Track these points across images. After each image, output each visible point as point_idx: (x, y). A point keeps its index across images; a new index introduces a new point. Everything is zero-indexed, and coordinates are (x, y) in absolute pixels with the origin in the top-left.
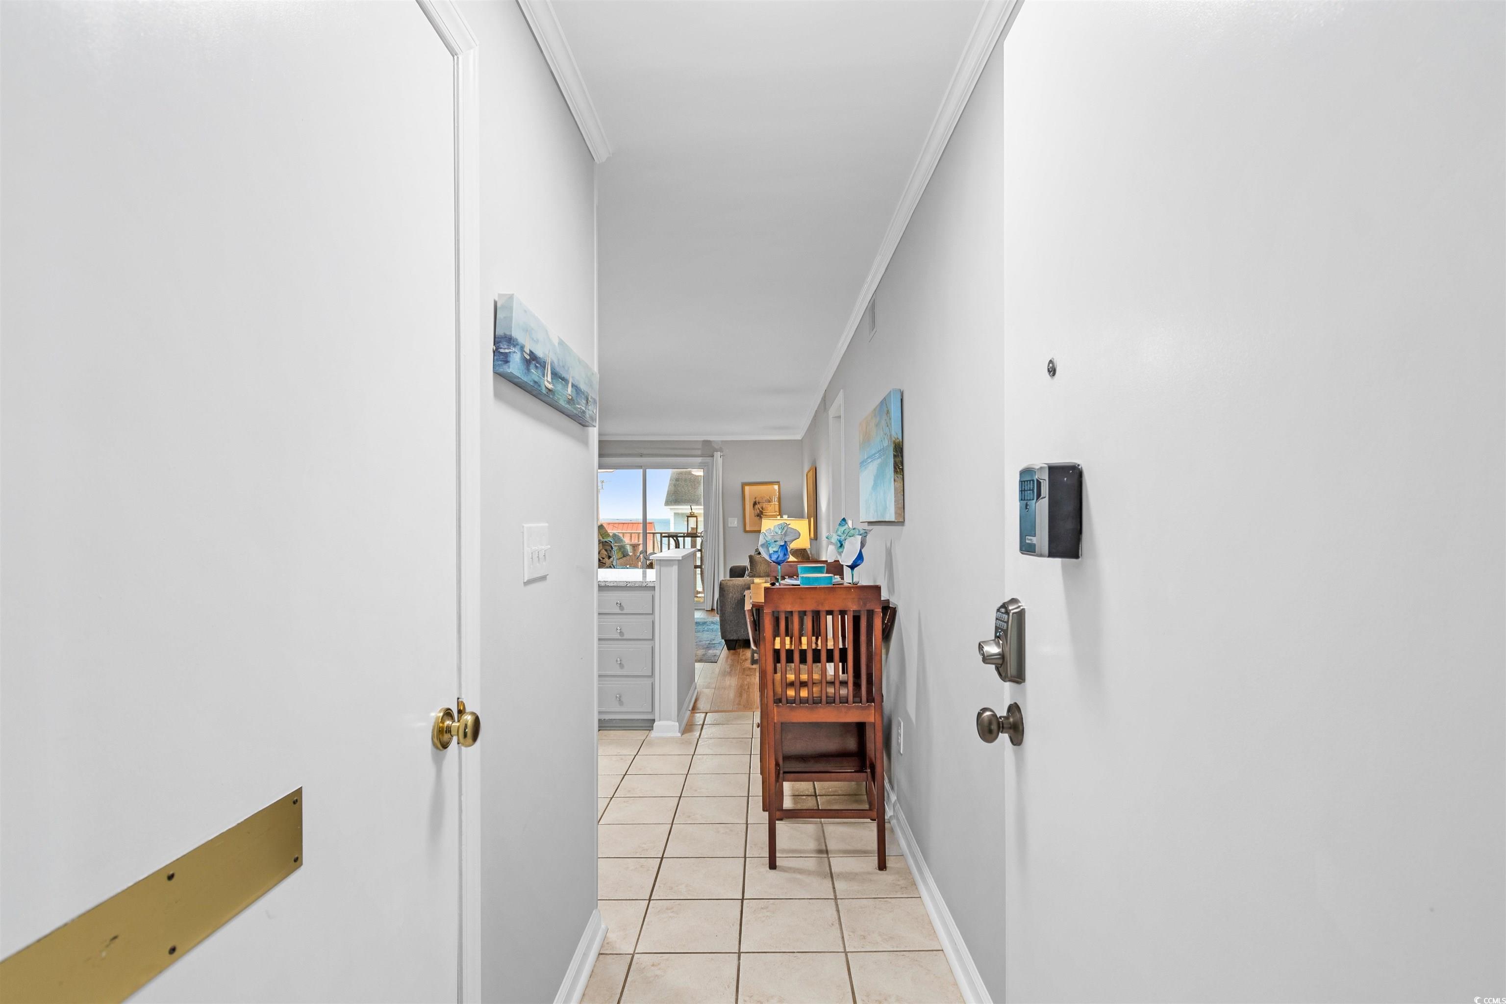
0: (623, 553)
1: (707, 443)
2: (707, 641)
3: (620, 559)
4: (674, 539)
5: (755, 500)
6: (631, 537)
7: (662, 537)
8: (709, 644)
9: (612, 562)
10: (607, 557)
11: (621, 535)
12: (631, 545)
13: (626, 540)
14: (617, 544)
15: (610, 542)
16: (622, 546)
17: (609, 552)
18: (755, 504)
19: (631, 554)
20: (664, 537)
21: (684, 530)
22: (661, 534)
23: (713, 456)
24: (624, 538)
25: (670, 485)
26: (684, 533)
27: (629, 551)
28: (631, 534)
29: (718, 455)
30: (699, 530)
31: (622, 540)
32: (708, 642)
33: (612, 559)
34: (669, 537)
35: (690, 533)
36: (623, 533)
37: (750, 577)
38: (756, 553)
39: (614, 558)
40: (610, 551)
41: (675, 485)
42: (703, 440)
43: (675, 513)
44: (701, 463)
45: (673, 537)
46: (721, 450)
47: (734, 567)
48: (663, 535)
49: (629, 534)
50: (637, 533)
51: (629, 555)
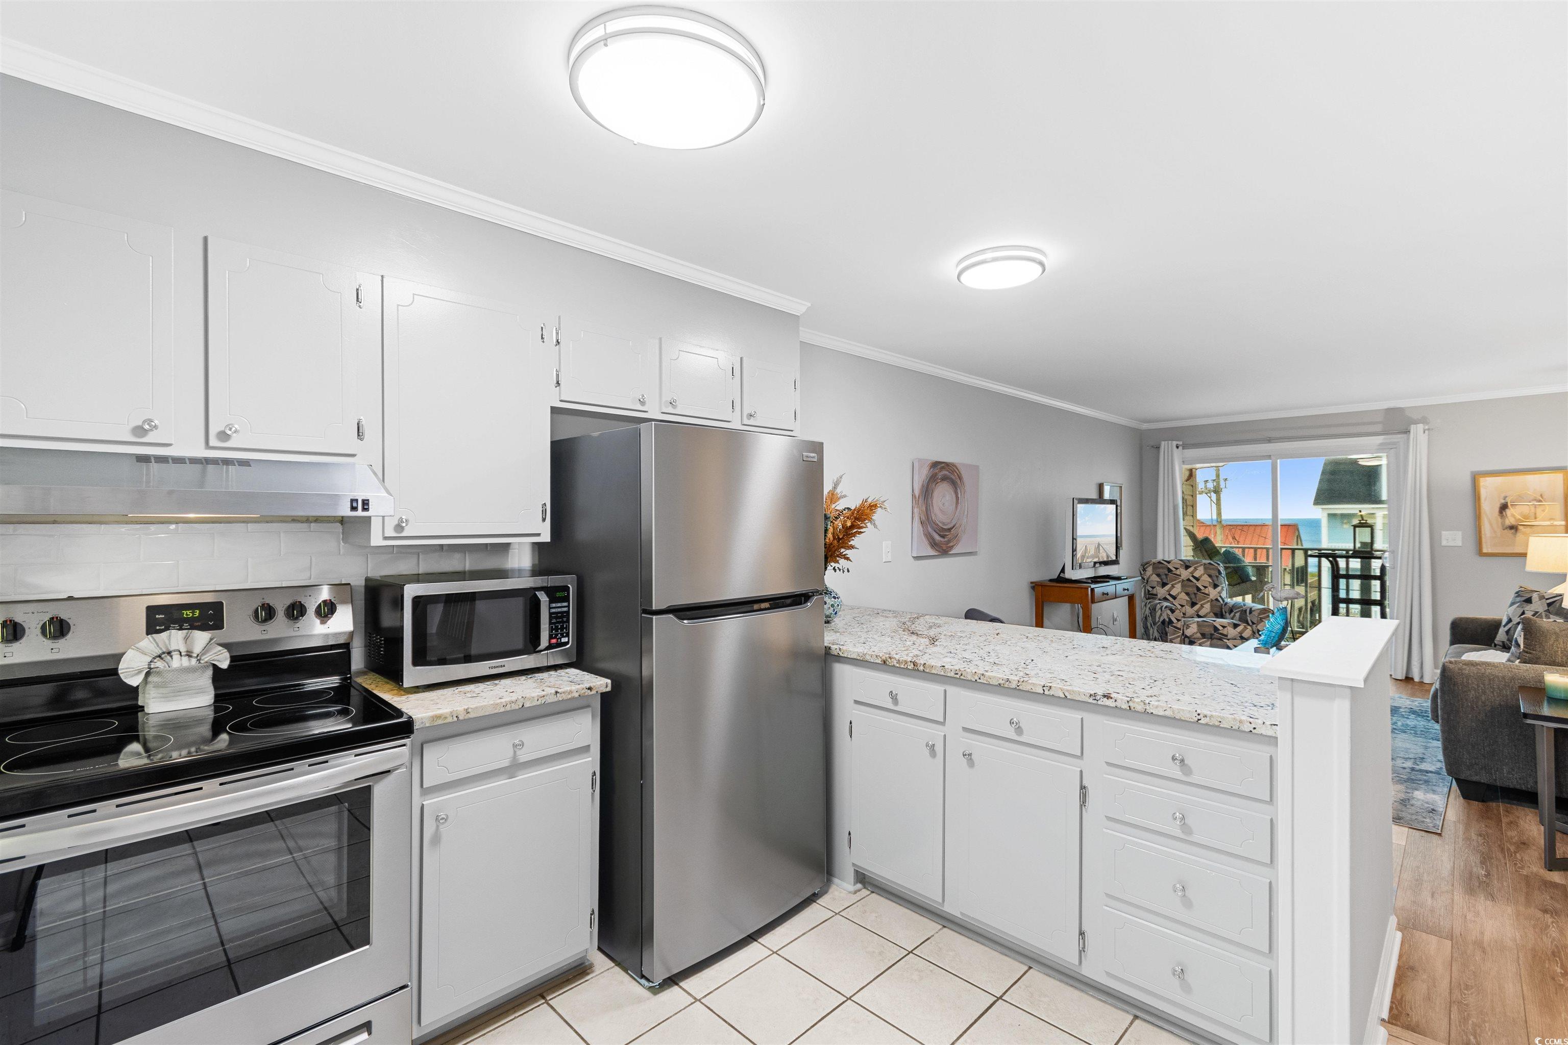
0: (1240, 577)
1: (1392, 413)
2: (1406, 759)
3: (1236, 585)
4: (1329, 561)
5: (1503, 501)
6: (1255, 554)
7: (1307, 556)
8: (1413, 769)
9: (1220, 593)
10: (1212, 585)
11: (1238, 552)
12: (1253, 567)
13: (1248, 560)
14: (1232, 565)
15: (1216, 565)
16: (1238, 567)
17: (1215, 578)
18: (1504, 507)
19: (1254, 579)
20: (1311, 556)
21: (1346, 543)
22: (1306, 551)
23: (1407, 432)
24: (1244, 557)
25: (1321, 481)
26: (1347, 551)
27: (1251, 574)
28: (1256, 549)
29: (1417, 430)
30: (1377, 546)
31: (1239, 560)
32: (1409, 764)
33: (1219, 589)
34: (1320, 556)
35: (1357, 551)
36: (1244, 549)
37: (1524, 662)
38: (1518, 599)
39: (1223, 587)
40: (1217, 577)
41: (1329, 481)
42: (1386, 407)
43: (1329, 515)
44: (1381, 444)
45: (1327, 556)
46: (1424, 421)
47: (1461, 619)
48: (1310, 553)
49: (1252, 551)
50: (1265, 548)
51: (1251, 580)
